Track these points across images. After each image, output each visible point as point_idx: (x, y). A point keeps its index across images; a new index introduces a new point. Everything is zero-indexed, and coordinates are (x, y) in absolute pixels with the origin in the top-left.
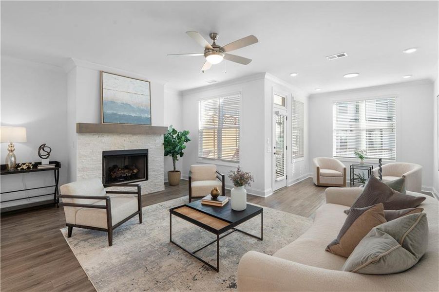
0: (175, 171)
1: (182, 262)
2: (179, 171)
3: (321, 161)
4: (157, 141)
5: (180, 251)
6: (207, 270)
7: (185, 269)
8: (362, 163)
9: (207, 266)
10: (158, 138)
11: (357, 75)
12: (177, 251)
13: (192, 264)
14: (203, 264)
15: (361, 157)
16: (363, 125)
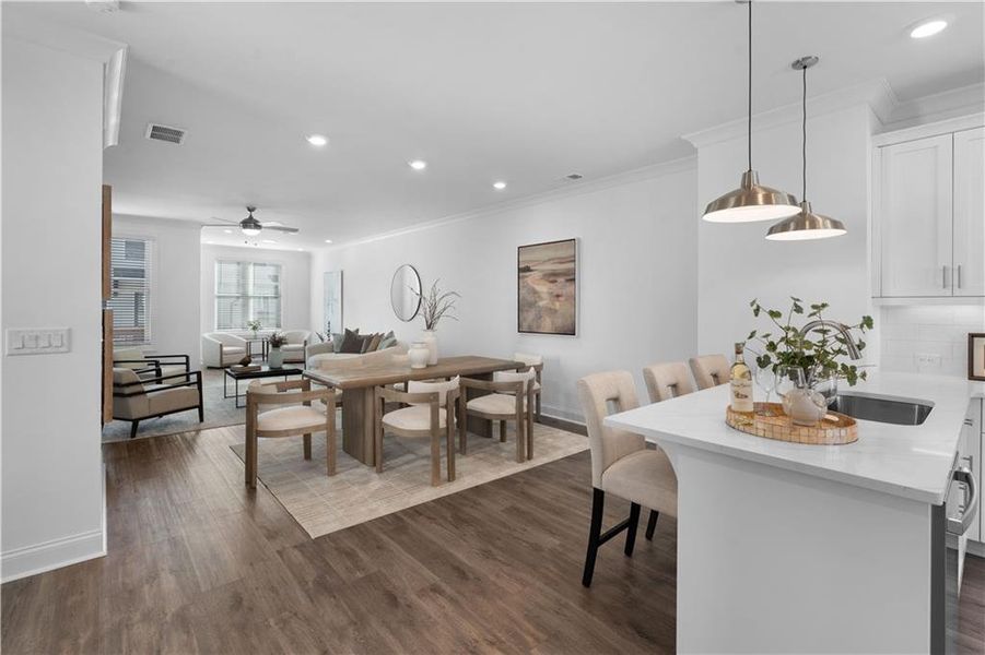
3: (219, 339)
8: (256, 336)
15: (254, 328)
16: (251, 291)
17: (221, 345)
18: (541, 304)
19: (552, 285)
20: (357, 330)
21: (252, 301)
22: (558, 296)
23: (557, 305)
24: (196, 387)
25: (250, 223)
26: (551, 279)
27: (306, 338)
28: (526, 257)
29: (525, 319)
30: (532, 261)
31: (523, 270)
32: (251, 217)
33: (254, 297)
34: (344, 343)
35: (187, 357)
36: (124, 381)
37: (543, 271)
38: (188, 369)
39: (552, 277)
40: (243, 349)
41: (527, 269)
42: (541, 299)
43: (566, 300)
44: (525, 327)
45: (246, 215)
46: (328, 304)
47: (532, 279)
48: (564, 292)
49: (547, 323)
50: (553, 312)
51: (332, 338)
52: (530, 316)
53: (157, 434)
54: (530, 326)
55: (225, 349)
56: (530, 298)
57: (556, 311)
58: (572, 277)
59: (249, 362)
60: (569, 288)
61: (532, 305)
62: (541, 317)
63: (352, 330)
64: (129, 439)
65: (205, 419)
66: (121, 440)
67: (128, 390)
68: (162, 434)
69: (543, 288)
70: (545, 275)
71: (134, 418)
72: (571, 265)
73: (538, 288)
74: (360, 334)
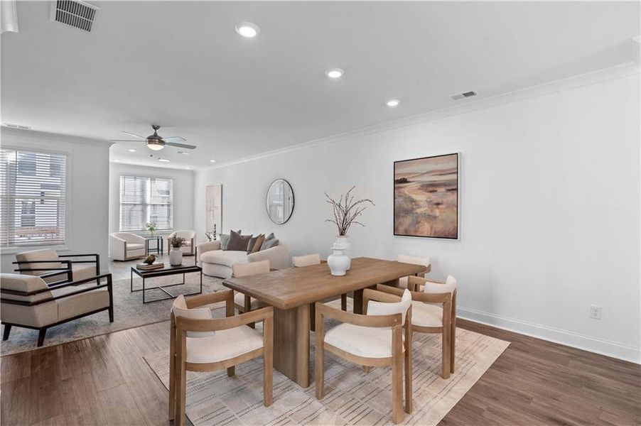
8: (152, 234)
15: (151, 229)
16: (148, 200)
17: (125, 243)
18: (419, 211)
19: (430, 195)
20: (240, 231)
21: (149, 208)
22: (438, 204)
23: (437, 212)
24: (106, 289)
25: (153, 139)
26: (431, 189)
27: (192, 237)
28: (403, 171)
29: (401, 224)
30: (410, 174)
31: (400, 182)
32: (155, 134)
34: (231, 242)
35: (97, 256)
36: (30, 289)
37: (419, 182)
38: (98, 272)
39: (431, 187)
40: (142, 245)
41: (404, 181)
42: (419, 207)
43: (448, 207)
44: (401, 229)
45: (152, 132)
47: (407, 189)
48: (445, 200)
49: (426, 227)
50: (431, 218)
51: (218, 238)
52: (407, 221)
53: (66, 340)
54: (406, 231)
55: (128, 245)
56: (407, 206)
57: (435, 217)
58: (455, 187)
59: (154, 260)
60: (451, 197)
61: (407, 212)
62: (418, 223)
63: (236, 231)
64: (36, 348)
65: (115, 318)
66: (26, 350)
67: (33, 299)
68: (72, 339)
69: (421, 198)
70: (422, 186)
71: (41, 325)
72: (454, 177)
73: (415, 197)
74: (242, 234)
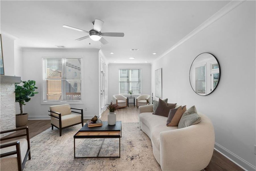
0: (22, 114)
1: (97, 163)
2: (26, 114)
3: (116, 96)
4: (9, 89)
5: (88, 159)
6: (114, 159)
7: (103, 165)
8: (131, 96)
9: (112, 158)
10: (10, 87)
11: (134, 58)
12: (86, 161)
13: (103, 161)
14: (109, 158)
15: (131, 93)
16: (130, 80)
17: (117, 100)
21: (131, 83)
33: (132, 82)
34: (158, 108)
40: (125, 101)
46: (156, 84)
